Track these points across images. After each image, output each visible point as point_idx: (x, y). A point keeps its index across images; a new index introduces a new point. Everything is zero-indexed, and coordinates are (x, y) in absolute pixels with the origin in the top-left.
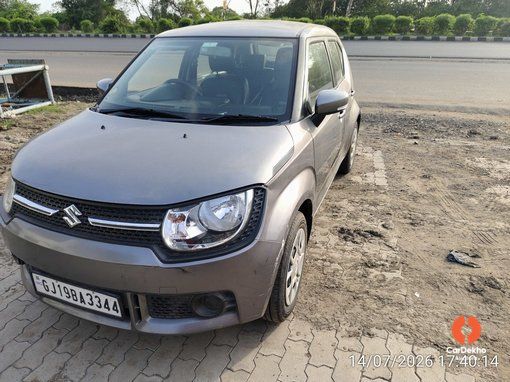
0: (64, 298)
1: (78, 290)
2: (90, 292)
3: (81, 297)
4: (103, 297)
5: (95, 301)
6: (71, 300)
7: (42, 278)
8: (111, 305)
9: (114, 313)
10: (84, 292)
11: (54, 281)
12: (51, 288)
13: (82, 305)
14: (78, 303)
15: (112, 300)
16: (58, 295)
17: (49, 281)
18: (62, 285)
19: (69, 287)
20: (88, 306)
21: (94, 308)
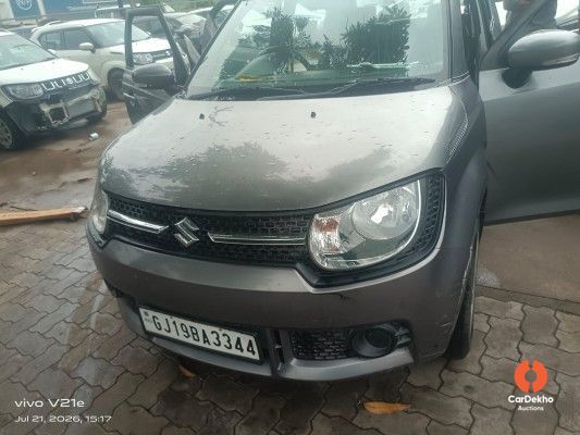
0: (182, 337)
1: (200, 327)
2: (217, 329)
3: (205, 336)
4: (234, 335)
5: (224, 340)
6: (190, 340)
7: (152, 313)
8: (245, 345)
9: (250, 355)
10: (209, 329)
11: (168, 317)
12: (164, 326)
13: (206, 346)
14: (201, 344)
15: (245, 339)
16: (173, 335)
17: (162, 317)
18: (179, 321)
19: (188, 323)
20: (213, 347)
21: (222, 349)
